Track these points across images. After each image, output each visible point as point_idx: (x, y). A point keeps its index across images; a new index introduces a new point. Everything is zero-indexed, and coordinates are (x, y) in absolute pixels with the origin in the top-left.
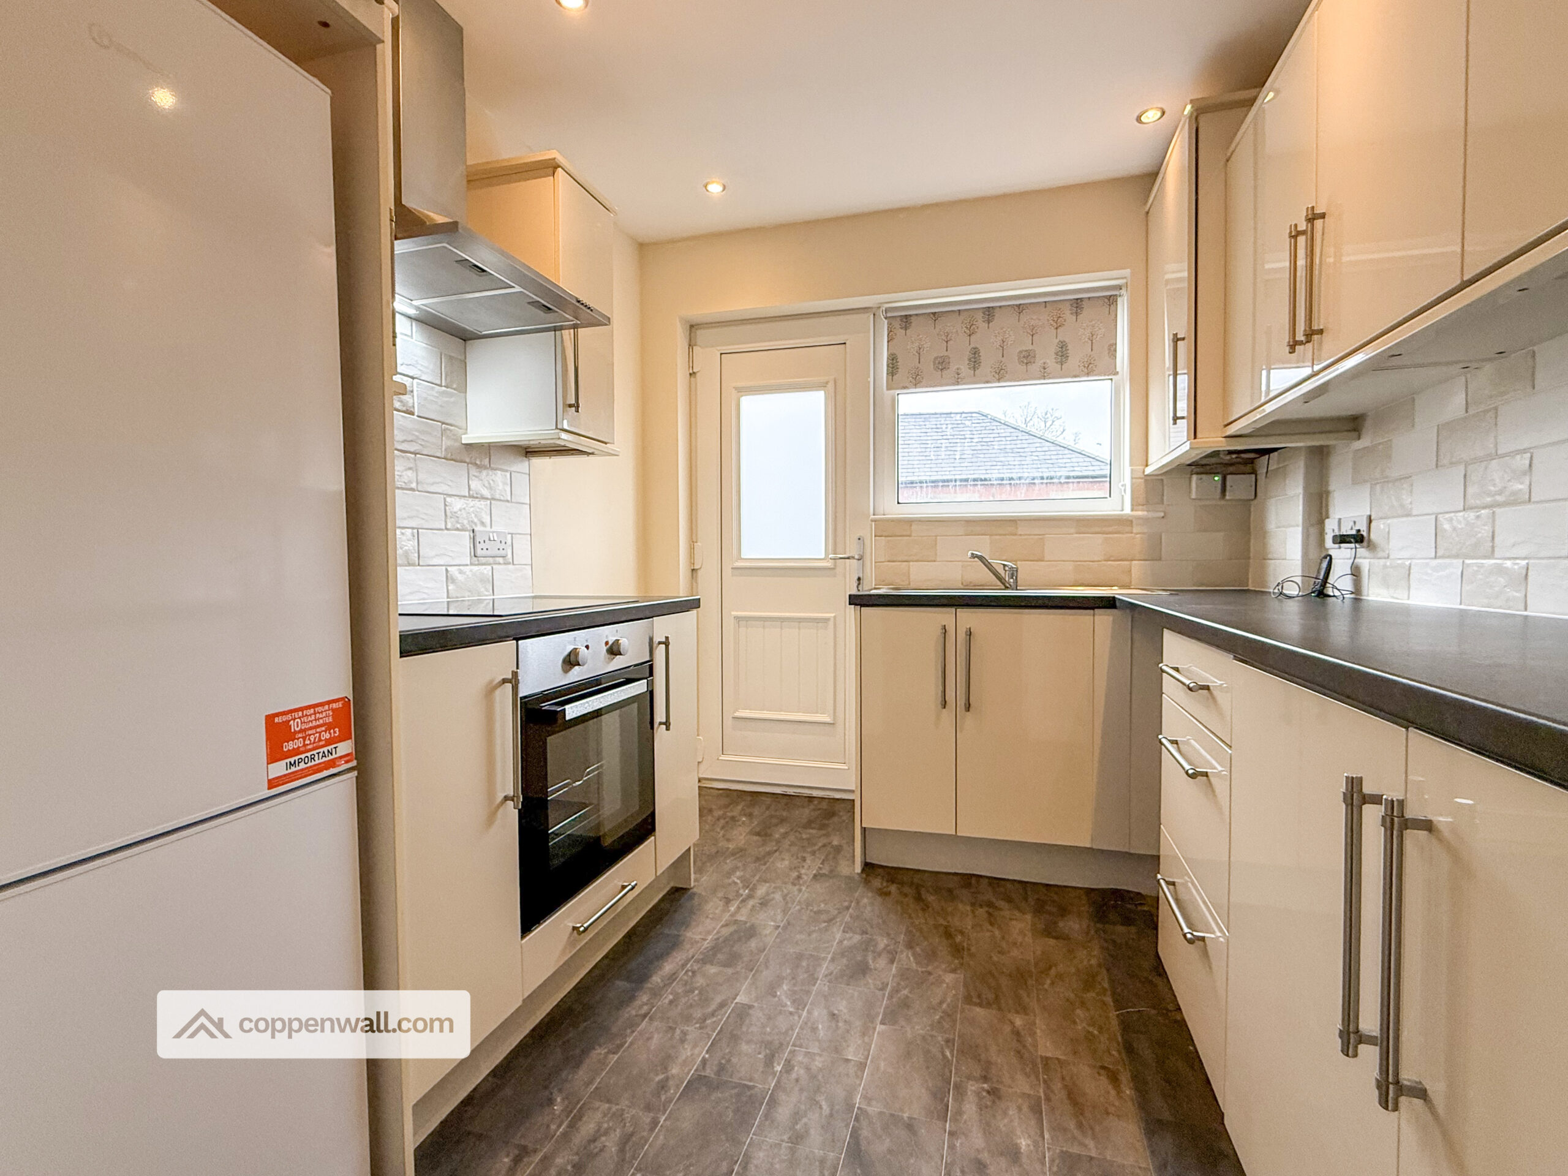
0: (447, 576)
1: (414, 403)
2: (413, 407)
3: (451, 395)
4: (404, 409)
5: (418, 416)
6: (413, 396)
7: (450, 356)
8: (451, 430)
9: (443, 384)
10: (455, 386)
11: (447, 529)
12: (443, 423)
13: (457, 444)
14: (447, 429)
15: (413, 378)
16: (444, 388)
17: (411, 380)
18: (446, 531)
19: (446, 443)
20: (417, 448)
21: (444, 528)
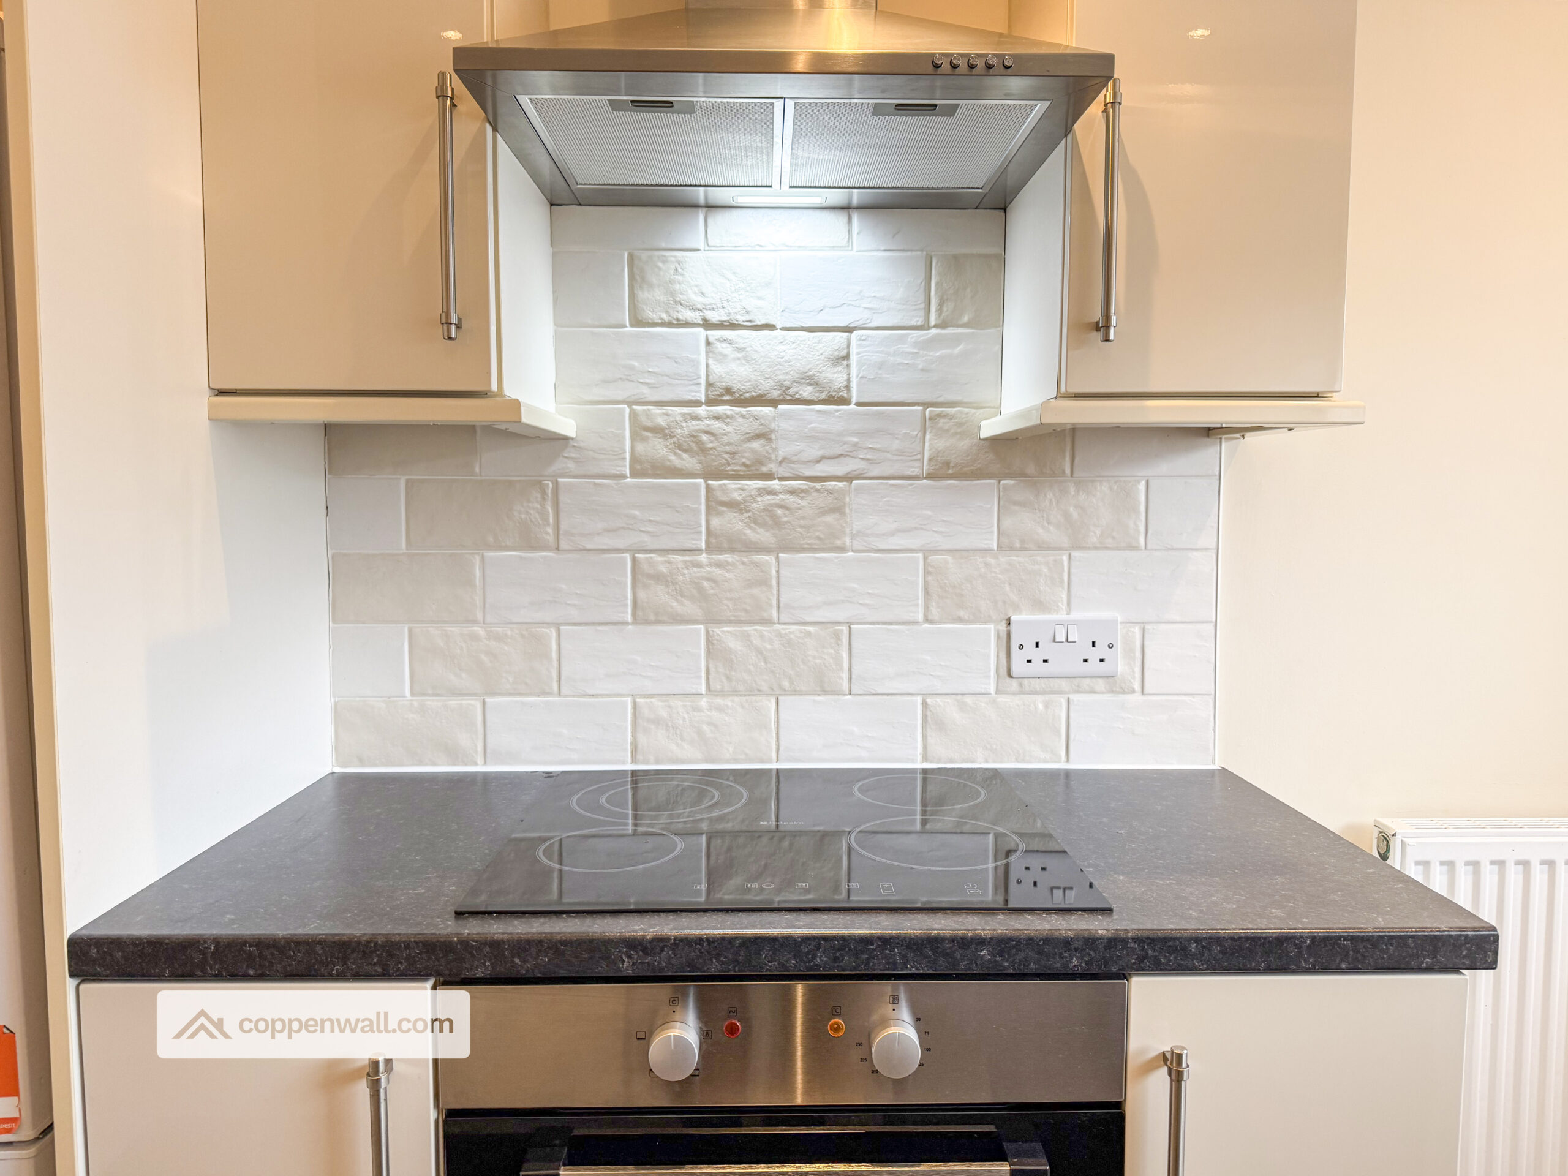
0: (925, 717)
1: (849, 380)
2: (848, 387)
3: (957, 340)
4: (823, 396)
5: (858, 404)
6: (848, 366)
7: (956, 257)
8: (951, 417)
9: (933, 322)
10: (966, 319)
11: (927, 620)
12: (926, 405)
13: (965, 444)
14: (940, 416)
15: (849, 330)
16: (934, 331)
17: (846, 334)
18: (926, 625)
19: (932, 444)
20: (855, 467)
21: (920, 617)
